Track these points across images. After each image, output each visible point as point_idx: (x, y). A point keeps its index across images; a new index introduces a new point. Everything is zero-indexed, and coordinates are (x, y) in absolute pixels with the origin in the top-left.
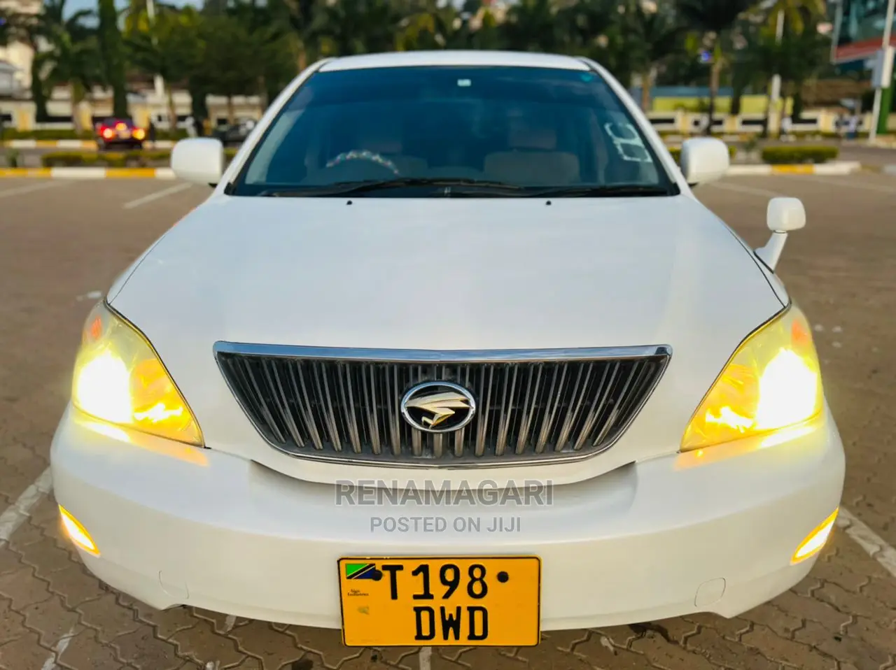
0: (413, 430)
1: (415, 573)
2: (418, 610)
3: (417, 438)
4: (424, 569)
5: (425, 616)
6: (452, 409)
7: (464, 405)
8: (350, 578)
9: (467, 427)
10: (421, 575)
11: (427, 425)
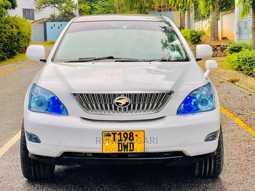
0: (117, 107)
1: (118, 135)
2: (119, 144)
3: (118, 109)
4: (120, 134)
5: (120, 145)
6: (126, 102)
7: (128, 102)
8: (104, 136)
9: (129, 106)
10: (120, 135)
11: (120, 106)
